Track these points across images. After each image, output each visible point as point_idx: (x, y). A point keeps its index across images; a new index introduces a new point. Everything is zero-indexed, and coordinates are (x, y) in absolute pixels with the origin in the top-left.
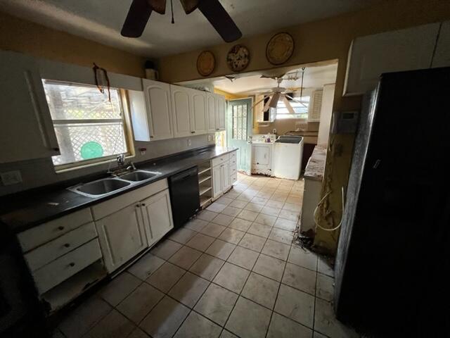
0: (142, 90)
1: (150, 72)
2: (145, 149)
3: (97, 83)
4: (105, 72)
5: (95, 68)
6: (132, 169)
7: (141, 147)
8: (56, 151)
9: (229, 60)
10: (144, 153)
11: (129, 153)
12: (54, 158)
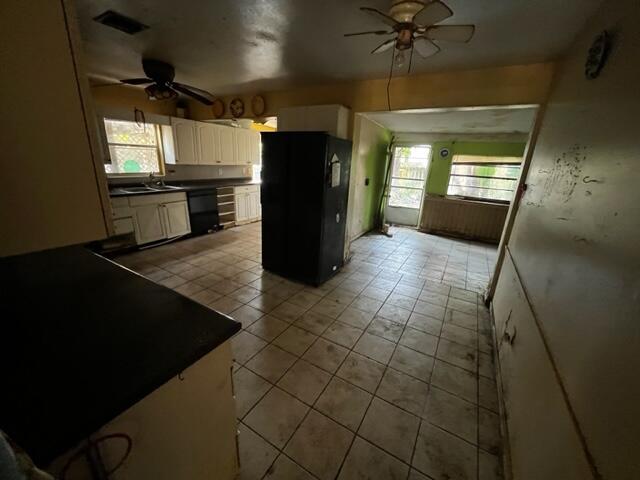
0: (170, 124)
1: (180, 111)
2: (173, 171)
3: (136, 120)
4: (142, 113)
5: (136, 111)
6: (161, 185)
7: (170, 169)
8: (109, 161)
9: (231, 108)
10: (173, 174)
11: (161, 173)
12: (106, 166)
